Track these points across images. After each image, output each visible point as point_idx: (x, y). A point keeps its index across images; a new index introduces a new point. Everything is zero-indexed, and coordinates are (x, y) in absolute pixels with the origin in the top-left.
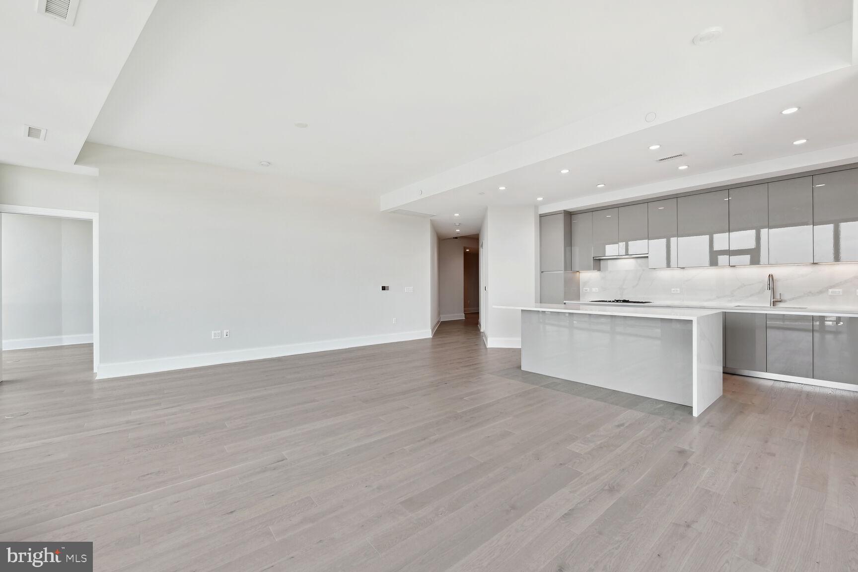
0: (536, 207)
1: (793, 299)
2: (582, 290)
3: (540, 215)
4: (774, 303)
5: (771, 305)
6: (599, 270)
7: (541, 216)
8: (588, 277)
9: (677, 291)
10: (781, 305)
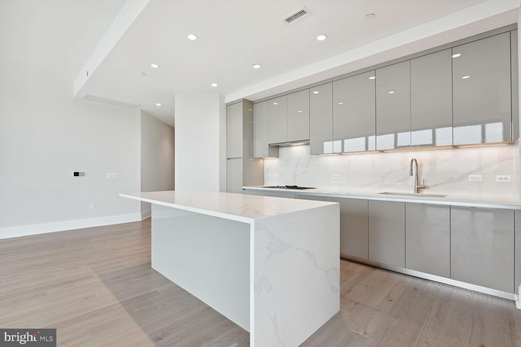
0: (222, 97)
1: (436, 185)
2: (266, 176)
3: (226, 104)
4: (418, 190)
5: (415, 192)
6: (277, 156)
7: (228, 105)
8: (270, 163)
9: (337, 177)
10: (425, 192)
